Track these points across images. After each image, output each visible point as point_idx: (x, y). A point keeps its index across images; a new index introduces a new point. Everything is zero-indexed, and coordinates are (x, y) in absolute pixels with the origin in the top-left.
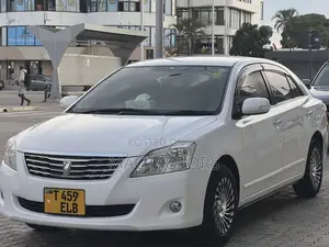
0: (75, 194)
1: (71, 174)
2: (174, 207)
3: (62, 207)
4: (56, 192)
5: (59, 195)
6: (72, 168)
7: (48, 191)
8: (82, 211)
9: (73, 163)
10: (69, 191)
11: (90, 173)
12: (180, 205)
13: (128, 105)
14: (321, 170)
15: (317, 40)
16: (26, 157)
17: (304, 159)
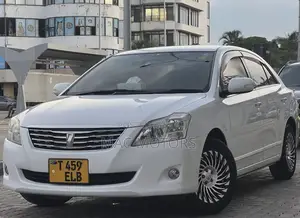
0: (79, 163)
1: (75, 145)
2: (173, 174)
3: (67, 176)
4: (60, 162)
5: (64, 165)
6: (75, 140)
7: (53, 162)
8: (85, 179)
9: (76, 135)
10: (73, 161)
11: (92, 144)
12: (178, 172)
13: (120, 86)
14: (295, 154)
15: (268, 52)
16: (30, 132)
17: (281, 142)
